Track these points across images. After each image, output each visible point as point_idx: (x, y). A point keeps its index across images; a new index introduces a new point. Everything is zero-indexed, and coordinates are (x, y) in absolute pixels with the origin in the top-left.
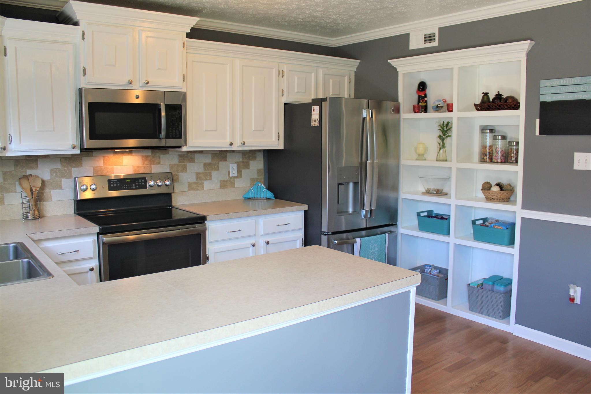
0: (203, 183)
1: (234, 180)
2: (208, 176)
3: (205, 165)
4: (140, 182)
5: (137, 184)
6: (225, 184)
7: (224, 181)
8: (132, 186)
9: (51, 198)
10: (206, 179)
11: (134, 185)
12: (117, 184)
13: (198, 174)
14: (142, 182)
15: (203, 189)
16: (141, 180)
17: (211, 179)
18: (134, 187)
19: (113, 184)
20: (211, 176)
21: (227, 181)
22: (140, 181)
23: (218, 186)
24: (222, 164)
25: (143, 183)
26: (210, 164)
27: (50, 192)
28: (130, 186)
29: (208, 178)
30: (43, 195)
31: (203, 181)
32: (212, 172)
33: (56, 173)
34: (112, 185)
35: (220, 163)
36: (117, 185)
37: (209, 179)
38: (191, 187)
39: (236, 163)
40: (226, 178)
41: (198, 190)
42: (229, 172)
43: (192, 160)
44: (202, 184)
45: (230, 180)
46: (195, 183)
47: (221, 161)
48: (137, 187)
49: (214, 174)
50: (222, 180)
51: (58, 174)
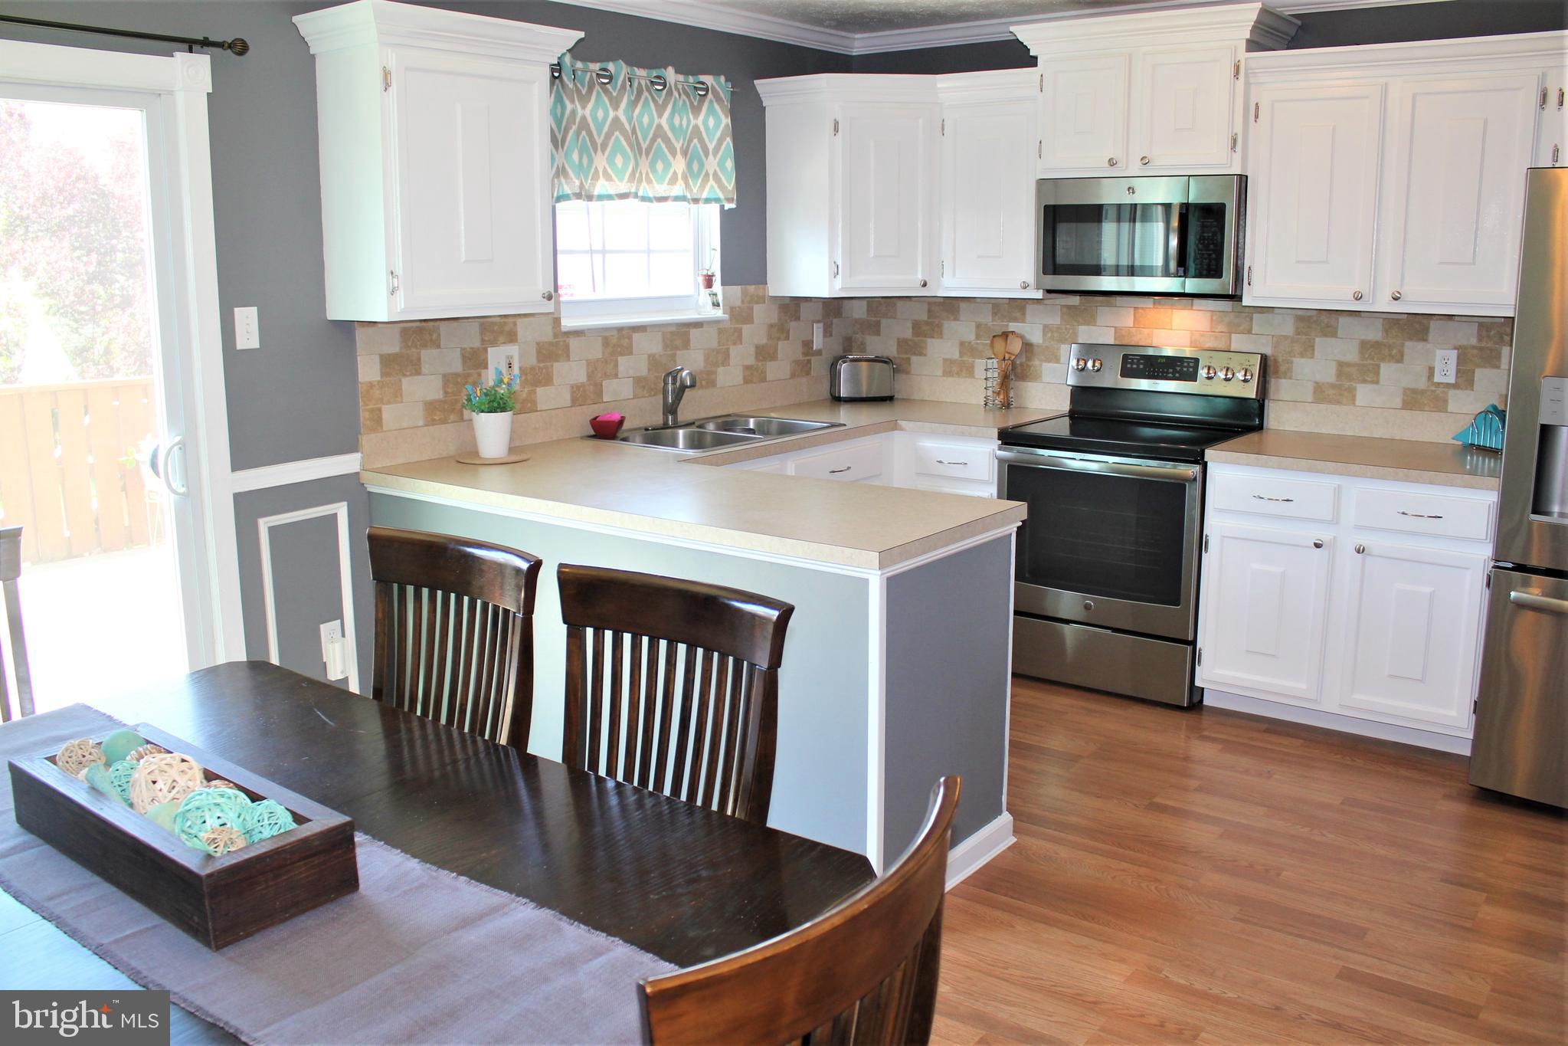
0: (1355, 389)
1: (1446, 393)
2: (1369, 373)
3: (1364, 345)
4: (1185, 367)
5: (1178, 369)
6: (1413, 400)
7: (1414, 391)
8: (1167, 373)
9: (1041, 377)
10: (1365, 381)
11: (1171, 370)
12: (1138, 364)
13: (1341, 365)
14: (1188, 367)
15: (1354, 404)
16: (1188, 363)
17: (1377, 382)
18: (1170, 375)
19: (1132, 363)
20: (1377, 374)
21: (1423, 392)
22: (1186, 364)
23: (1398, 402)
24: (1411, 347)
25: (1191, 370)
26: (1377, 345)
27: (1041, 365)
28: (1163, 372)
29: (1369, 379)
30: (1030, 370)
31: (1354, 385)
32: (1382, 365)
33: (1052, 332)
34: (1129, 366)
35: (1408, 344)
36: (1138, 366)
37: (1372, 382)
38: (1321, 394)
39: (1455, 349)
40: (1422, 384)
41: (1339, 403)
42: (1431, 371)
43: (1330, 331)
44: (1352, 392)
45: (1434, 391)
46: (1333, 386)
47: (1411, 339)
48: (1177, 375)
49: (1387, 370)
50: (1409, 389)
51: (1055, 335)
